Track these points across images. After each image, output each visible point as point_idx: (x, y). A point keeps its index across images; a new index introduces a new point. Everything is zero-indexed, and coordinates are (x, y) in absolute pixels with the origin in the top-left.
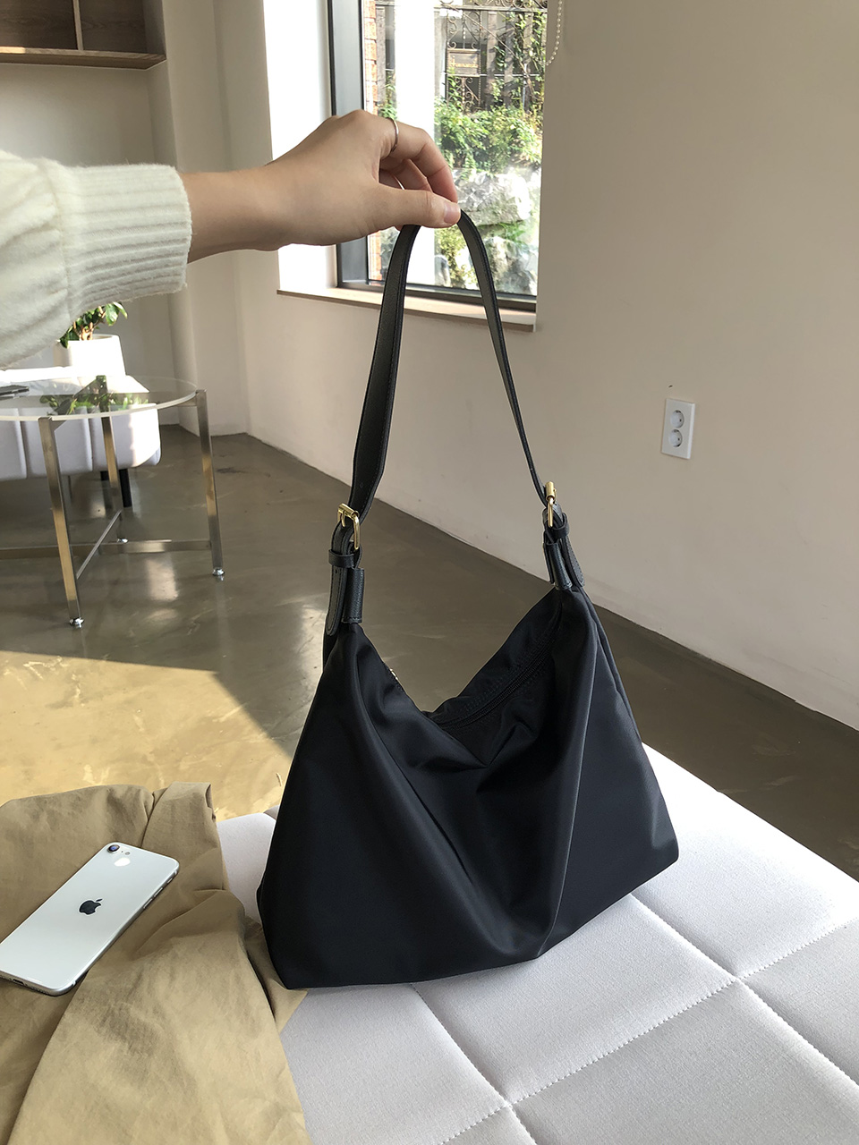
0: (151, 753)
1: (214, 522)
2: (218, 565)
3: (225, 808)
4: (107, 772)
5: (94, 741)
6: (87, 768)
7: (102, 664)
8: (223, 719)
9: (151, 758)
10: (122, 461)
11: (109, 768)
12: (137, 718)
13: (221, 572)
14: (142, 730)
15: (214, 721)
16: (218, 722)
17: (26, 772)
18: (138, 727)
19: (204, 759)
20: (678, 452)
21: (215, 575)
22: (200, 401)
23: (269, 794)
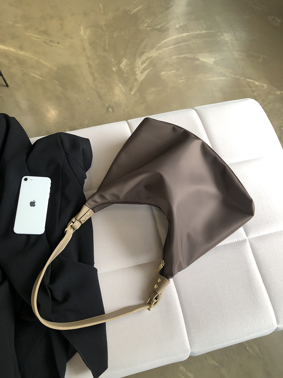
0: (104, 25)
3: (126, 59)
4: (89, 32)
5: (85, 14)
6: (82, 28)
8: (132, 13)
9: (104, 28)
11: (89, 30)
12: (101, 5)
14: (102, 12)
15: (129, 13)
16: (130, 14)
17: (61, 25)
18: (101, 10)
19: (123, 33)
23: (142, 56)
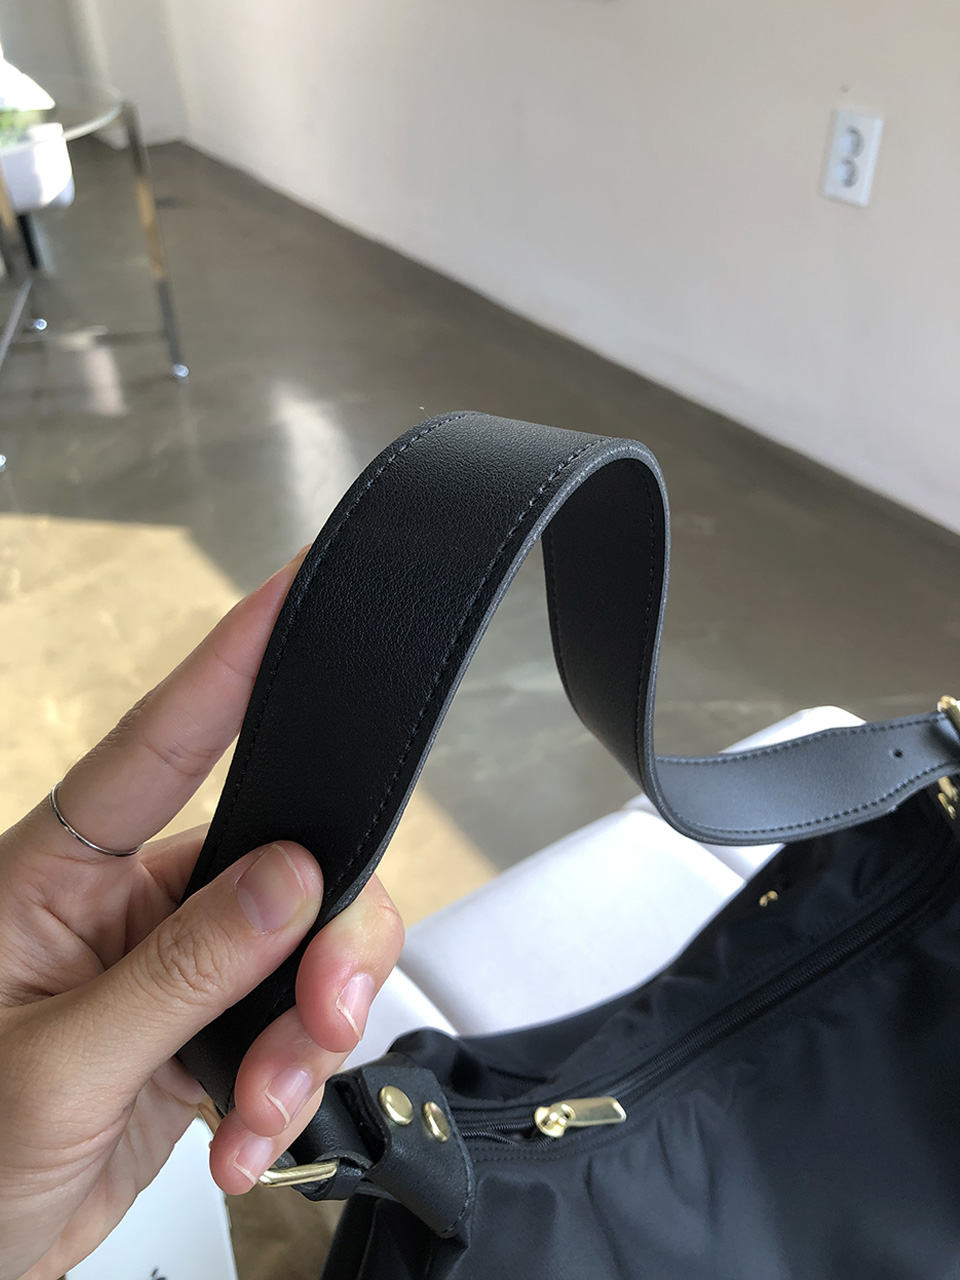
1: (164, 291)
2: (176, 358)
5: (51, 656)
7: (43, 524)
10: (21, 202)
11: (79, 701)
12: (104, 616)
13: (182, 372)
14: (114, 634)
20: (849, 194)
21: (174, 379)
22: (128, 118)
